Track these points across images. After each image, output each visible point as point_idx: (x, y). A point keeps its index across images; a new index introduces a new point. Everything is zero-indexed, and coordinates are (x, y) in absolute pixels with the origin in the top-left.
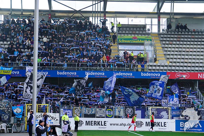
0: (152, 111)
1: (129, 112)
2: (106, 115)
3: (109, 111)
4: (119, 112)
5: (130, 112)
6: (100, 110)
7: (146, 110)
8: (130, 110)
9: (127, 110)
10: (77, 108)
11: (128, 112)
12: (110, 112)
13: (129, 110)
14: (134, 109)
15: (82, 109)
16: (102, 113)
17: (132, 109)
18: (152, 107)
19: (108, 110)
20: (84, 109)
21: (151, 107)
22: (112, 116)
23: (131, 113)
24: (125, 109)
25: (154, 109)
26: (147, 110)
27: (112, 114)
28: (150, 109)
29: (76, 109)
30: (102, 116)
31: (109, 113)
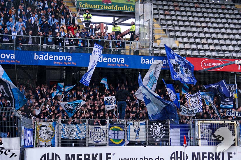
0: (202, 129)
1: (156, 131)
2: (109, 139)
3: (114, 130)
4: (137, 132)
5: (159, 131)
6: (97, 128)
7: (191, 127)
8: (158, 128)
9: (153, 128)
10: (44, 126)
11: (154, 133)
12: (116, 132)
13: (156, 129)
14: (166, 126)
15: (56, 127)
16: (100, 136)
17: (162, 126)
18: (202, 122)
19: (112, 128)
20: (61, 128)
21: (200, 122)
22: (122, 141)
23: (161, 133)
24: (149, 127)
25: (207, 125)
26: (194, 126)
27: (123, 138)
28: (199, 124)
29: (42, 128)
30: (100, 141)
31: (116, 135)
